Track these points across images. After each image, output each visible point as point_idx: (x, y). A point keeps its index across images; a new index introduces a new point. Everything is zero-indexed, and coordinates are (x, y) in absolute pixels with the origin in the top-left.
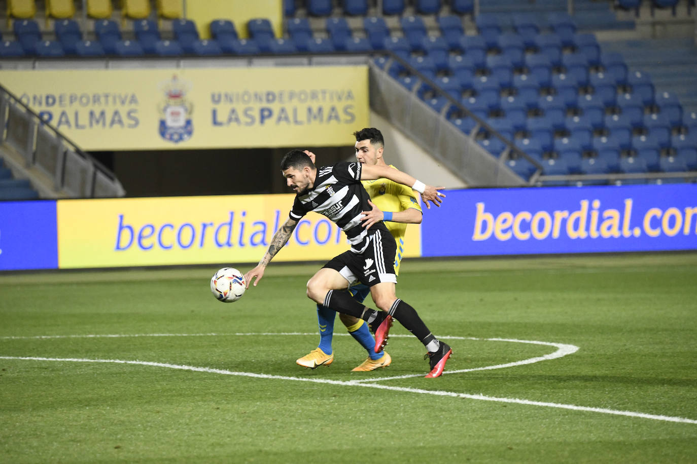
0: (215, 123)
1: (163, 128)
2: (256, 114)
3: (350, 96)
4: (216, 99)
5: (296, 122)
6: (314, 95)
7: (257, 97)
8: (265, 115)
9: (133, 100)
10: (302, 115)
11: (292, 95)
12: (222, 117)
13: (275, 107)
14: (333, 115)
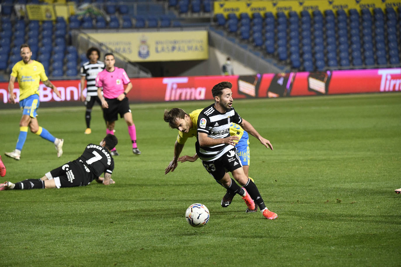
0: (157, 51)
1: (140, 54)
2: (170, 48)
3: (202, 41)
4: (157, 43)
5: (184, 51)
6: (190, 41)
7: (171, 42)
8: (173, 48)
9: (129, 43)
10: (186, 49)
11: (183, 41)
12: (159, 49)
13: (177, 46)
14: (196, 49)
